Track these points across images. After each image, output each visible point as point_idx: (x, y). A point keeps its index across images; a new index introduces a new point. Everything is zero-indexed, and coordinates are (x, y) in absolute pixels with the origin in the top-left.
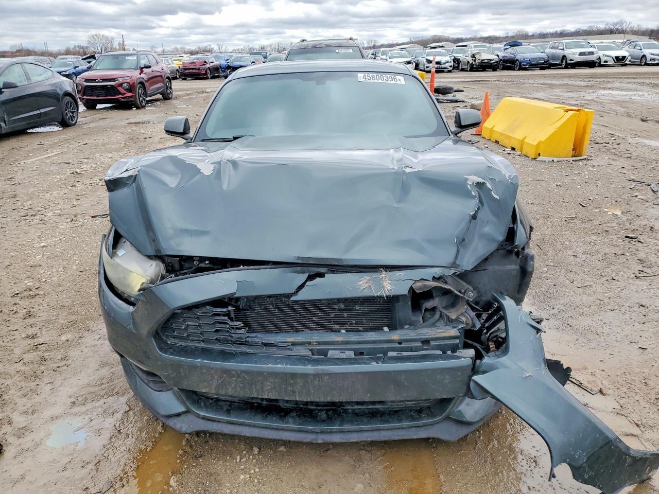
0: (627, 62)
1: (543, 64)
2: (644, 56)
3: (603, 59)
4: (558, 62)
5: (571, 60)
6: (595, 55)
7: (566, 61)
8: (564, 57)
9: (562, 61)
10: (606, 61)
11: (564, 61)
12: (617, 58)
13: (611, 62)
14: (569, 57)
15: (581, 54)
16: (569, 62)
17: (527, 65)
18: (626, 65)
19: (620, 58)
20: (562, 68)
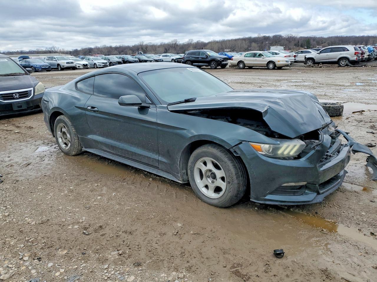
0: (89, 67)
1: (48, 68)
2: (95, 64)
3: (78, 65)
4: (56, 67)
5: (63, 66)
6: (74, 64)
7: (60, 67)
8: (58, 65)
9: (58, 67)
10: (79, 67)
11: (59, 67)
12: (84, 65)
13: (82, 67)
14: (62, 64)
15: (67, 63)
16: (62, 67)
17: (39, 69)
18: (88, 68)
19: (85, 65)
20: (59, 70)
